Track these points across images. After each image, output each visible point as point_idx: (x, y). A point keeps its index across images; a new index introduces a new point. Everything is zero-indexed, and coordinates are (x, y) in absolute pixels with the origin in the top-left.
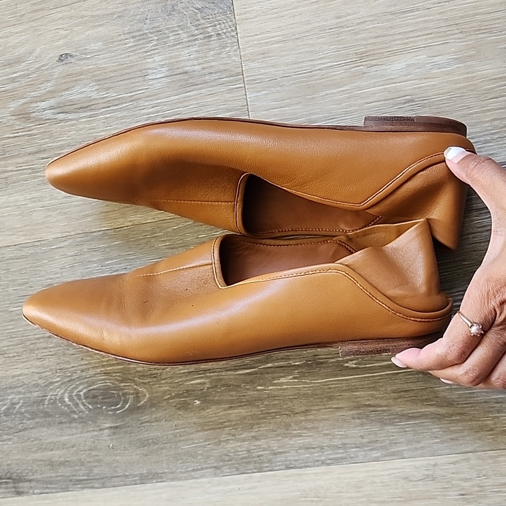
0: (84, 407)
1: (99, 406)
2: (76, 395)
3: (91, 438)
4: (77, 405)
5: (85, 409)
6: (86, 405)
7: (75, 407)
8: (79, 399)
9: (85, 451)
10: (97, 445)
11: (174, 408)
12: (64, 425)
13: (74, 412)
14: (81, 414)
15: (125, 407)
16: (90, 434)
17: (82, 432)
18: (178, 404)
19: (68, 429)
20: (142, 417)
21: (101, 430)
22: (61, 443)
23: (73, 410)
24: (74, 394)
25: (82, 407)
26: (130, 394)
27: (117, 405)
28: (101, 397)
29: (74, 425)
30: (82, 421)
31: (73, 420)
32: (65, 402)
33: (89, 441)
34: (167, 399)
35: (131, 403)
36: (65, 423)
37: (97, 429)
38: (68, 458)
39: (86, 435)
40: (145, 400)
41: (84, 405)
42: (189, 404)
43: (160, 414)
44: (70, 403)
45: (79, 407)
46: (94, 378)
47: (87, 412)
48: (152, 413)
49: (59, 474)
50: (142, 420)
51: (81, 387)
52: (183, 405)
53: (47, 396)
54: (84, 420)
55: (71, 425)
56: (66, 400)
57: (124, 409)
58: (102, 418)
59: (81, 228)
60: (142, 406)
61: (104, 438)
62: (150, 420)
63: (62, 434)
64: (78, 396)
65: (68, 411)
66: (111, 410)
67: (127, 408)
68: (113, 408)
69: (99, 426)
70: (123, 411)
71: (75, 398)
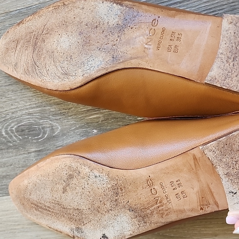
0: (16, 138)
1: (26, 137)
2: (10, 130)
3: (23, 159)
4: (11, 137)
5: (17, 139)
6: (17, 137)
7: (10, 138)
8: (13, 133)
9: (20, 167)
10: (27, 164)
11: (79, 136)
12: (4, 151)
13: (10, 142)
14: (14, 142)
15: (45, 136)
16: (21, 157)
17: (16, 155)
18: (81, 133)
19: (7, 153)
20: (57, 143)
21: (29, 153)
22: (3, 163)
23: (8, 140)
24: (9, 129)
25: (15, 138)
26: (47, 127)
27: (39, 136)
28: (27, 131)
29: (10, 150)
30: (16, 147)
31: (9, 148)
32: (3, 135)
33: (21, 161)
34: (73, 130)
35: (48, 133)
36: (4, 149)
37: (26, 152)
38: (8, 173)
39: (19, 157)
40: (58, 131)
41: (16, 136)
42: (90, 133)
43: (69, 141)
44: (6, 136)
45: (13, 138)
46: (21, 118)
47: (18, 141)
48: (63, 140)
49: (3, 184)
50: (57, 145)
51: (13, 125)
52: (85, 133)
54: (17, 147)
55: (8, 151)
56: (4, 133)
57: (44, 138)
58: (29, 145)
59: (2, 9)
60: (56, 135)
61: (32, 158)
62: (63, 145)
63: (3, 157)
64: (12, 131)
65: (6, 141)
66: (35, 139)
67: (46, 137)
68: (36, 138)
69: (27, 150)
70: (43, 139)
71: (9, 132)
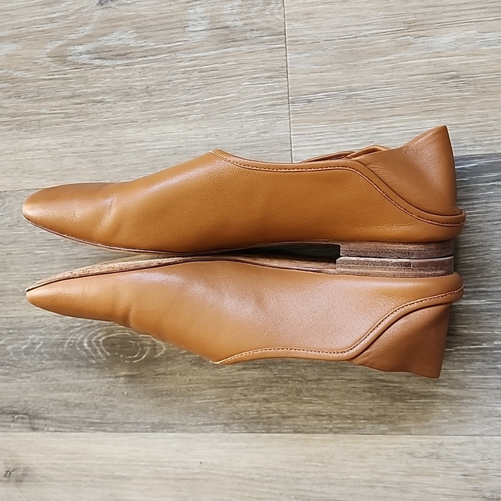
0: (102, 354)
1: (116, 354)
2: (95, 341)
3: (107, 384)
4: (95, 351)
5: (104, 355)
6: (104, 352)
7: (93, 353)
8: (98, 345)
9: (101, 395)
10: (112, 391)
11: (190, 363)
12: (82, 369)
13: (92, 358)
14: (98, 360)
16: (106, 380)
17: (98, 378)
18: (193, 359)
19: (85, 373)
20: (158, 368)
21: (117, 377)
22: (78, 386)
23: (91, 355)
24: (93, 340)
25: (100, 353)
26: (147, 345)
27: (134, 355)
28: (119, 346)
29: (91, 369)
30: (100, 366)
31: (90, 365)
32: (83, 346)
33: (104, 387)
34: (183, 354)
35: (148, 354)
36: (83, 367)
37: (114, 376)
38: (83, 400)
39: (102, 380)
40: (161, 353)
41: (102, 351)
42: (205, 361)
43: (175, 368)
44: (88, 348)
45: (97, 353)
46: (114, 327)
47: (104, 359)
48: (167, 366)
49: (74, 415)
50: (157, 371)
51: (100, 335)
52: (199, 361)
53: (67, 339)
54: (102, 366)
55: (88, 370)
56: (85, 345)
57: (141, 359)
58: (119, 366)
59: (110, 177)
60: (158, 358)
61: (120, 385)
62: (165, 372)
63: (79, 377)
64: (97, 342)
65: (86, 356)
66: (128, 359)
67: (144, 359)
68: (130, 357)
69: (115, 373)
70: (140, 361)
71: (94, 344)
